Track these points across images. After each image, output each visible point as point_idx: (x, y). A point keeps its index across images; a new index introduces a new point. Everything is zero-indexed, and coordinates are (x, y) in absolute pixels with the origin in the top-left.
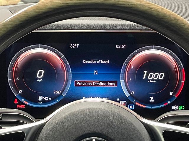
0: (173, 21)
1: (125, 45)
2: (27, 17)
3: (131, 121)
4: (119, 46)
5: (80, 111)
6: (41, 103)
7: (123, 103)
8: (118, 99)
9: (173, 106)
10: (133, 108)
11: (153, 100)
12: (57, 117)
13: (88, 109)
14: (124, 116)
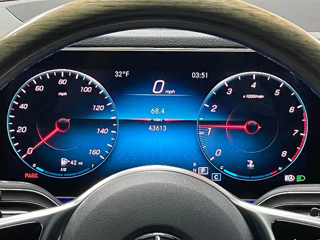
0: (290, 38)
1: (206, 74)
3: (219, 205)
4: (196, 75)
5: (135, 189)
6: (65, 171)
7: (202, 171)
8: (195, 164)
9: (286, 176)
10: (219, 179)
11: (253, 166)
12: (95, 199)
13: (147, 185)
14: (208, 196)
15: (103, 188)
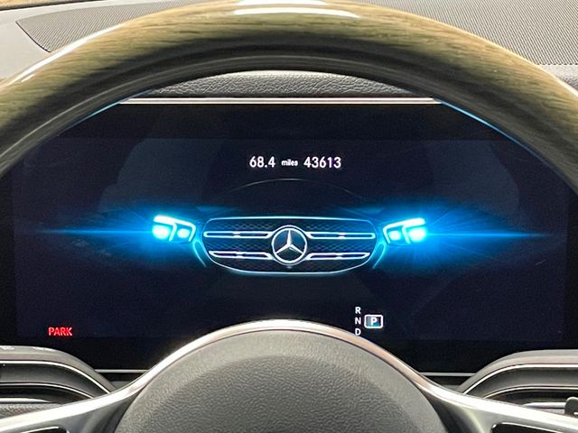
0: (523, 87)
2: (73, 75)
3: (392, 397)
5: (237, 367)
8: (357, 310)
12: (165, 385)
13: (259, 360)
14: (372, 381)
15: (180, 365)
